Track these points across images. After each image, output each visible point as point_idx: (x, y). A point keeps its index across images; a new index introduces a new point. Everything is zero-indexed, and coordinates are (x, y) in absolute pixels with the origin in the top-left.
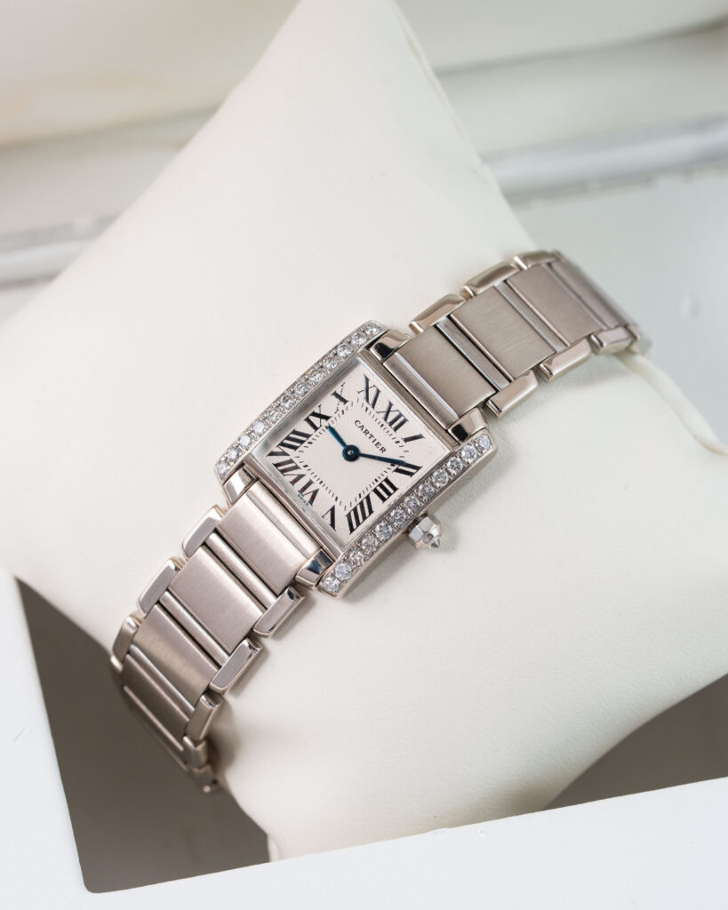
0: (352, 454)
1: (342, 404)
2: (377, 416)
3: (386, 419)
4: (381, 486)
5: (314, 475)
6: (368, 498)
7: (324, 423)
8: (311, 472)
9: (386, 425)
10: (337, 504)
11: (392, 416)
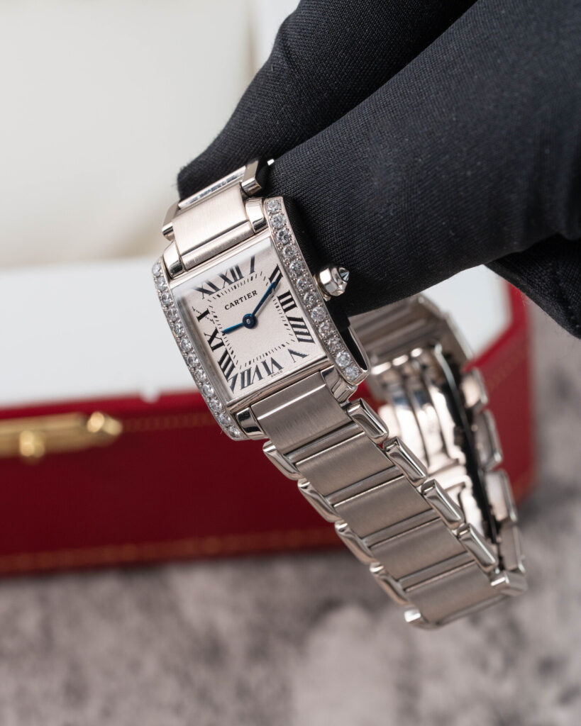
0: (251, 321)
1: (208, 316)
2: (226, 289)
3: (230, 283)
4: (283, 304)
5: (259, 358)
6: (290, 319)
7: (219, 335)
8: (256, 360)
9: (236, 284)
10: (288, 347)
11: (230, 277)
